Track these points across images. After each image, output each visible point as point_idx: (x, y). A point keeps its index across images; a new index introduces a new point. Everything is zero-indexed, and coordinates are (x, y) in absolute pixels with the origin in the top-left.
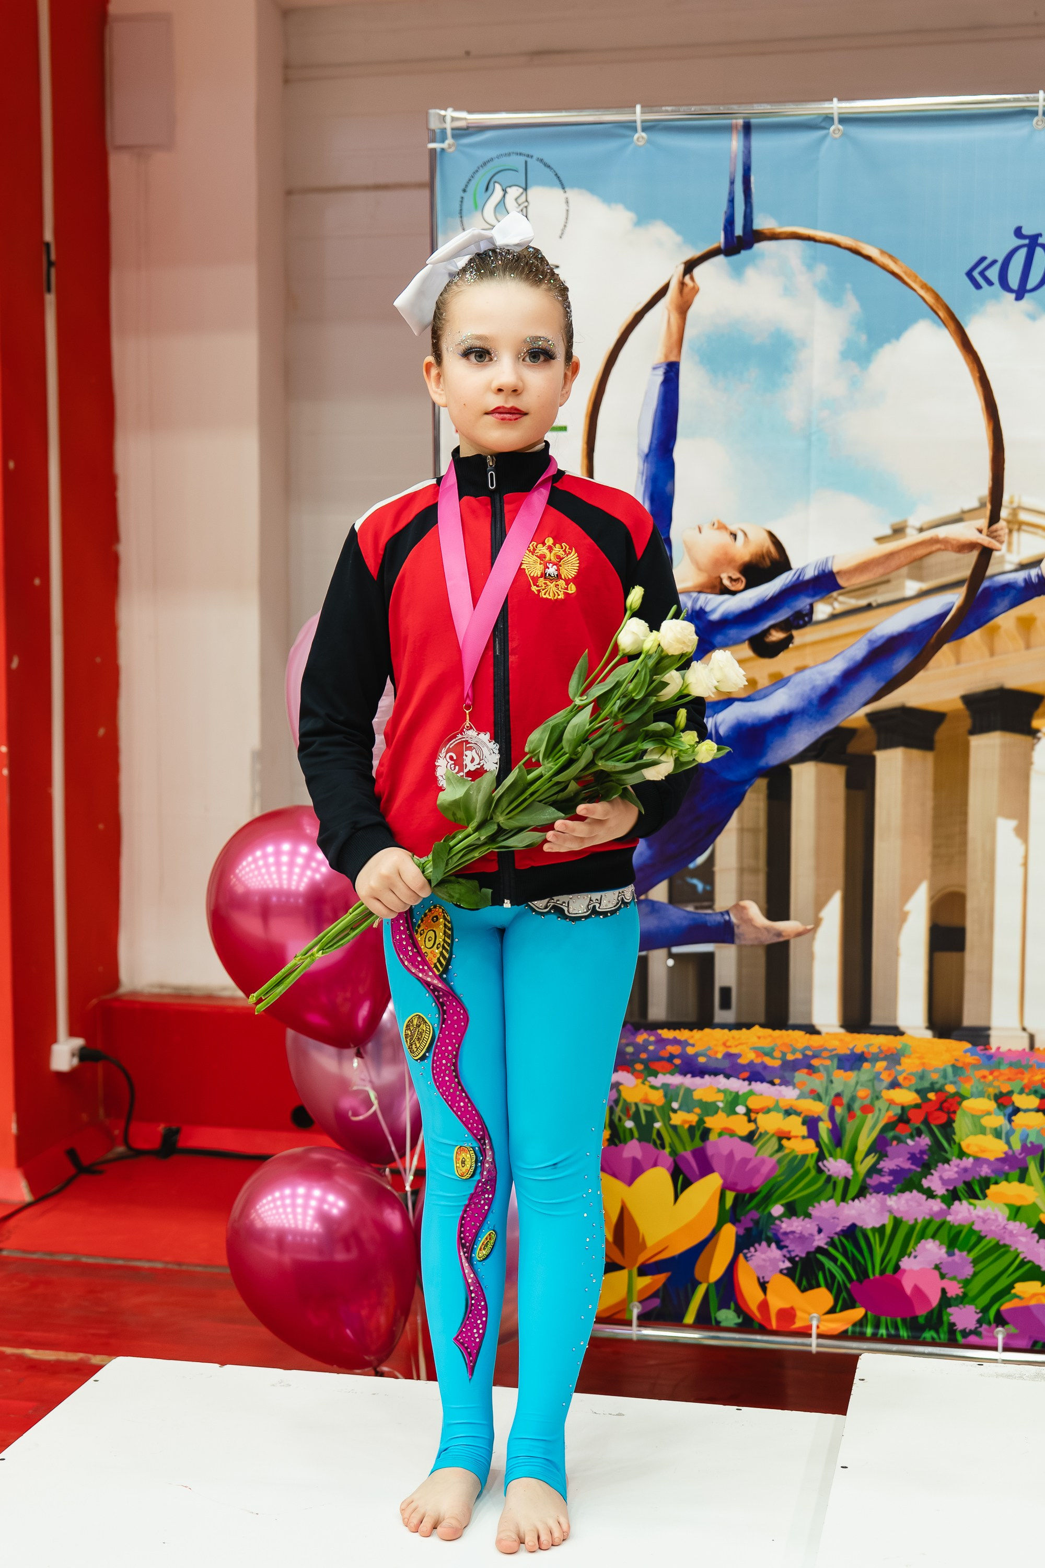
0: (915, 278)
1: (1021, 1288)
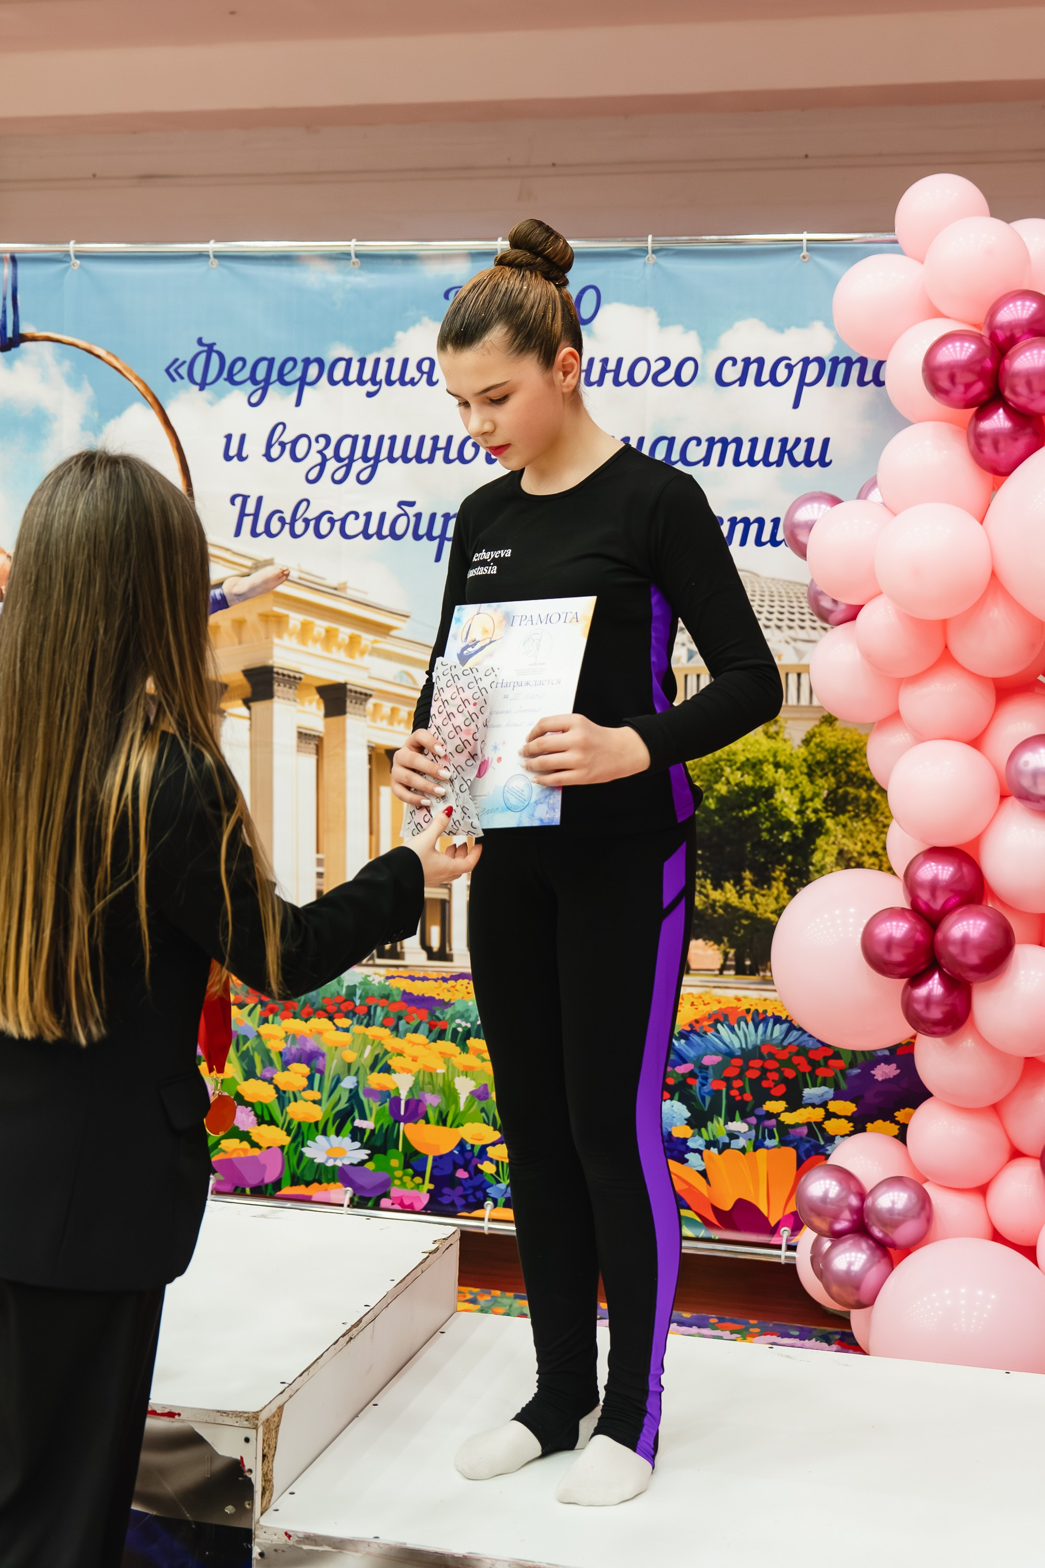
0: (131, 372)
1: (225, 1144)
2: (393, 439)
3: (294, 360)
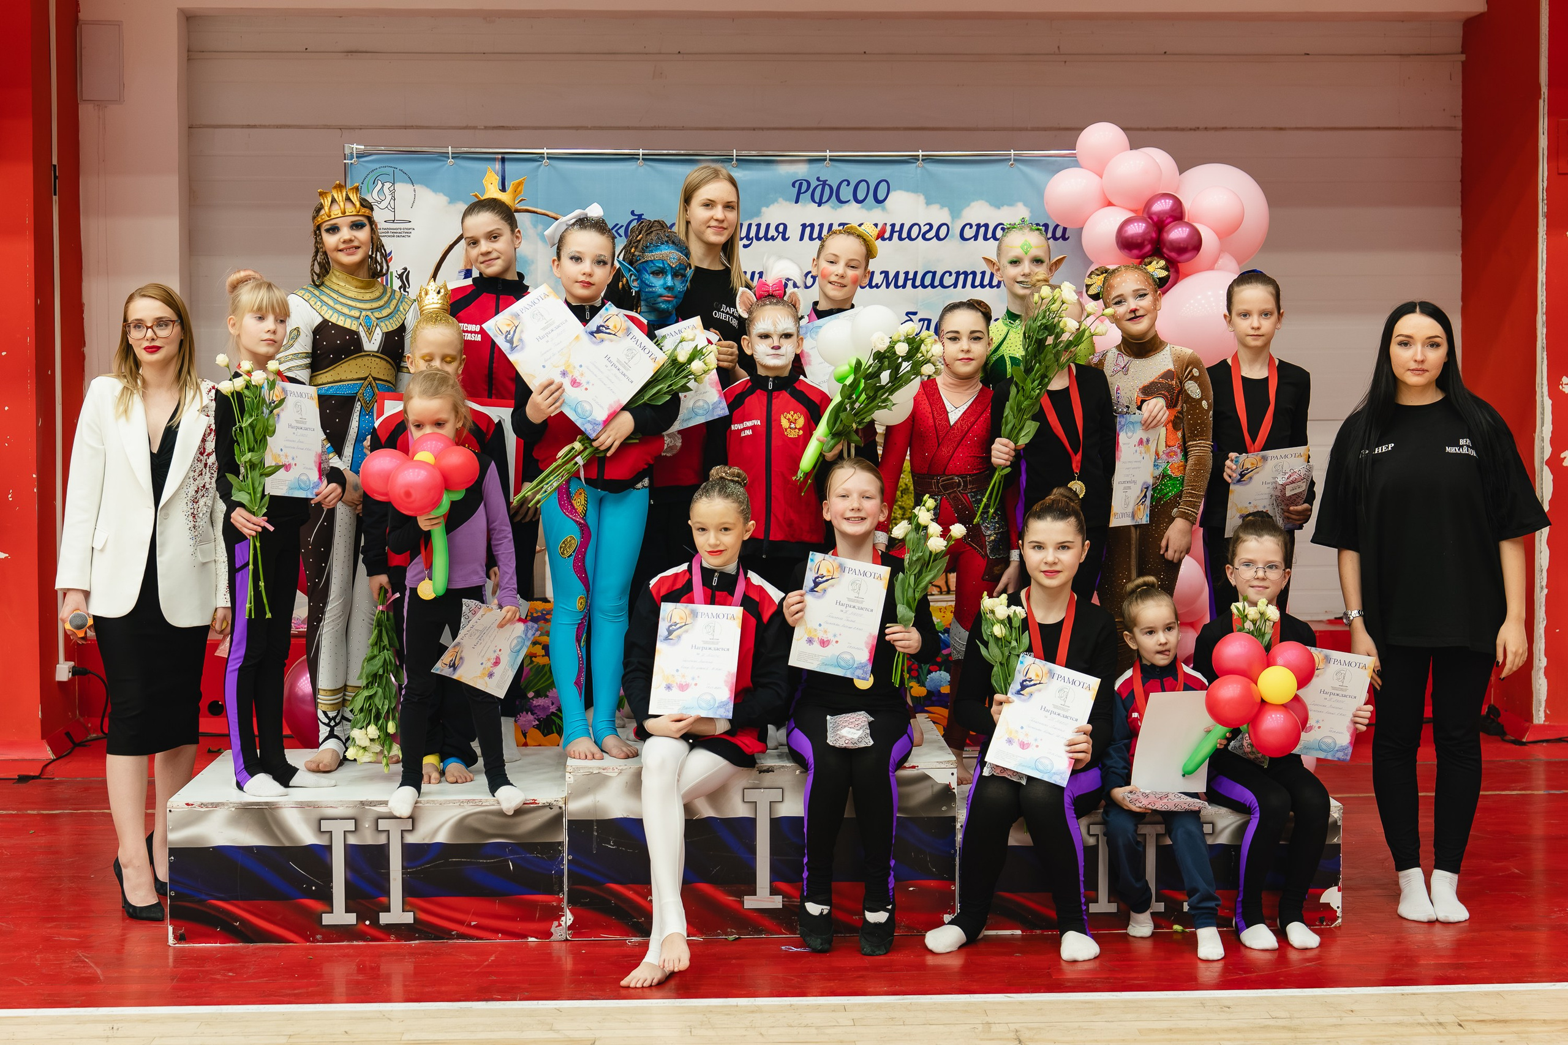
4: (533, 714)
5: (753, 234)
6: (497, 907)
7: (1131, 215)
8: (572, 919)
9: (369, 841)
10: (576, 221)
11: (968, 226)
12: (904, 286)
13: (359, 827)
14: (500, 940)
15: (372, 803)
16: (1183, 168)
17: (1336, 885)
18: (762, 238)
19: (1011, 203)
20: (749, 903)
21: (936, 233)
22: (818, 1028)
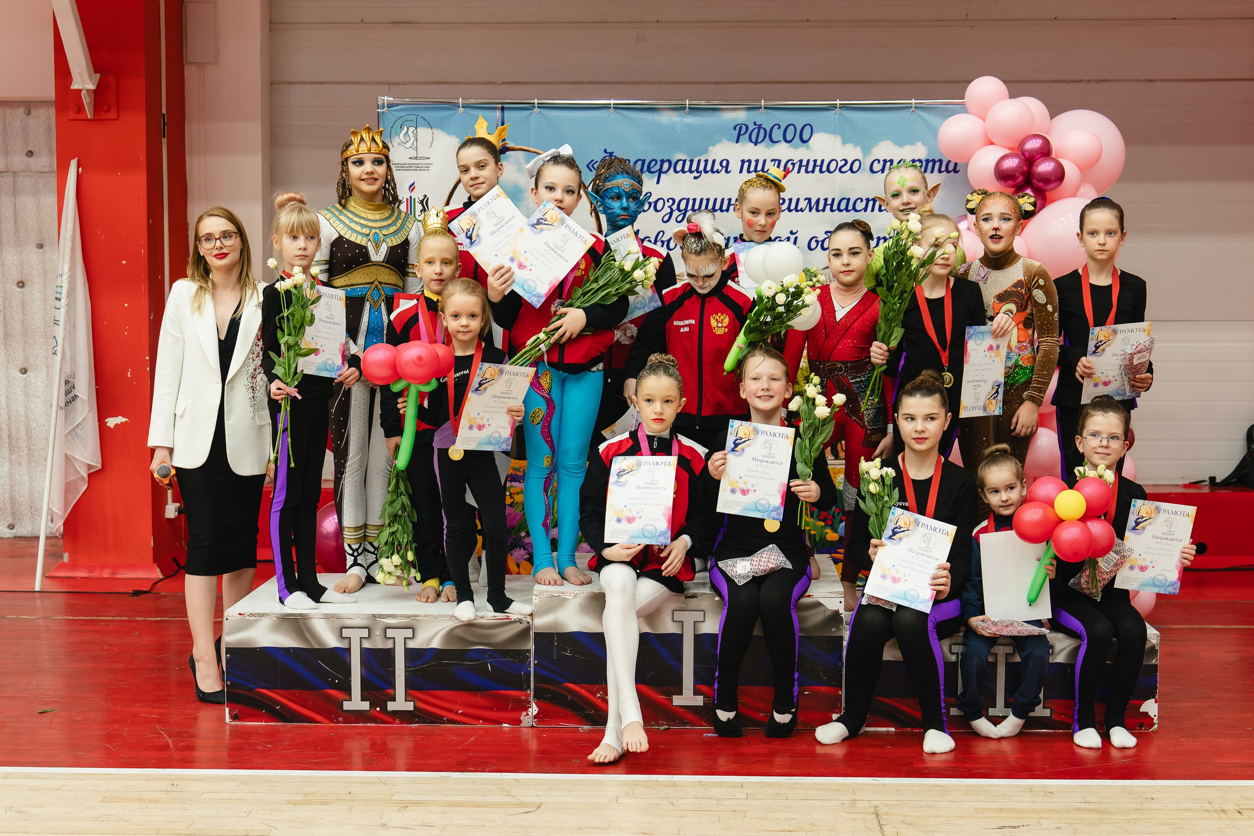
2: (708, 200)
3: (656, 161)
4: (524, 549)
5: (701, 168)
6: (478, 700)
7: (1007, 152)
8: (537, 710)
9: (380, 645)
10: (551, 158)
11: (877, 162)
12: (824, 210)
13: (372, 635)
14: (480, 725)
15: (382, 616)
16: (1053, 115)
17: (1154, 697)
18: (708, 171)
19: (912, 143)
20: (677, 701)
21: (850, 167)
22: (717, 800)
